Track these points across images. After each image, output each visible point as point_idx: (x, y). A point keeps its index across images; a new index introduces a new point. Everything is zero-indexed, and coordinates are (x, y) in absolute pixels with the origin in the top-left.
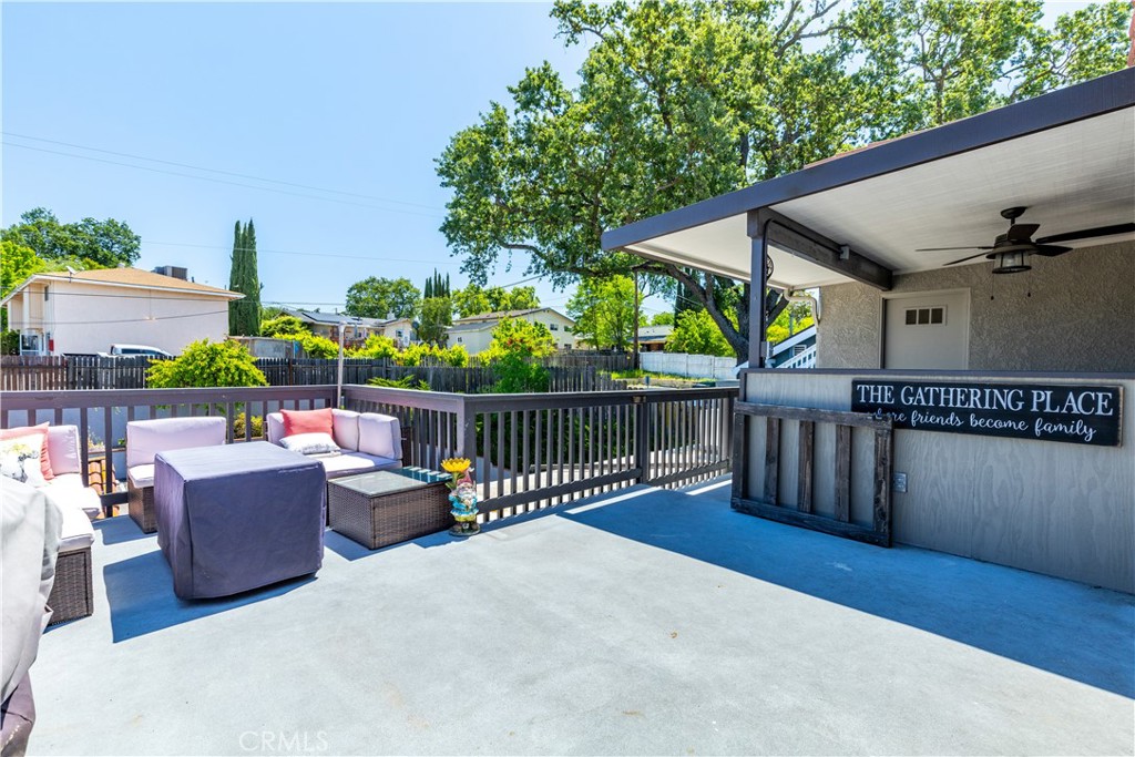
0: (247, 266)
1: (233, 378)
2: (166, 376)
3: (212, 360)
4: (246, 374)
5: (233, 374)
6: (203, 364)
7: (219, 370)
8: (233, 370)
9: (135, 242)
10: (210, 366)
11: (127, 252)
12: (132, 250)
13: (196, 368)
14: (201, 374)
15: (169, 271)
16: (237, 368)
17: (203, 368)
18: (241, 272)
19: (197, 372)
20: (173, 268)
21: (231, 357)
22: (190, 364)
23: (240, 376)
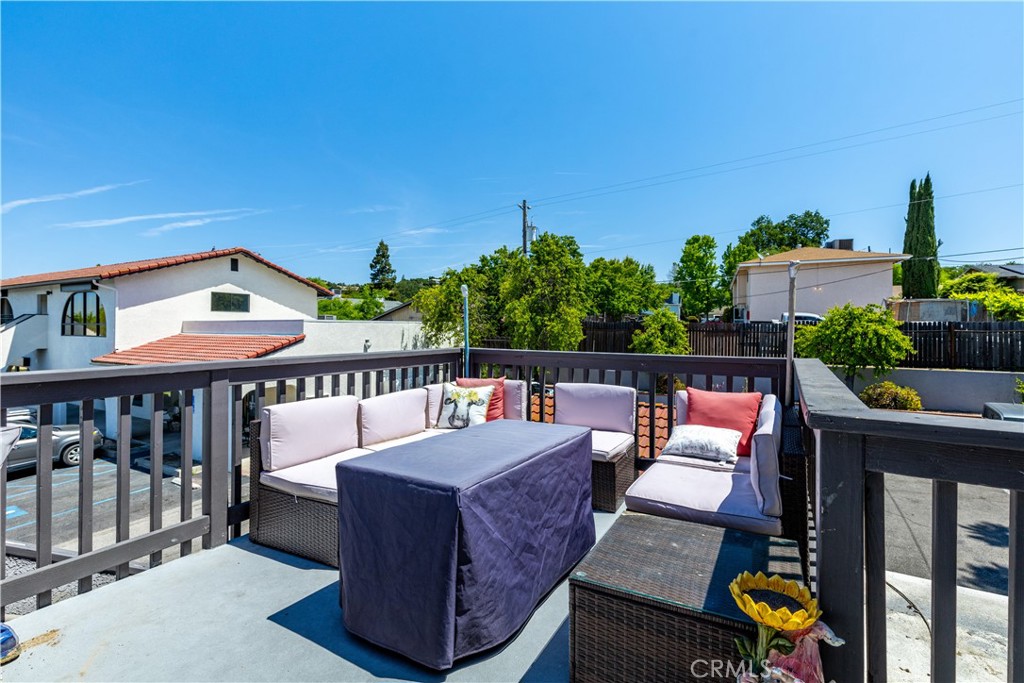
0: (922, 224)
1: (870, 343)
2: (807, 340)
3: (850, 324)
4: (887, 340)
5: (871, 340)
6: (839, 329)
7: (856, 335)
8: (871, 336)
9: (825, 226)
10: (846, 330)
11: (818, 235)
12: (822, 233)
13: (833, 333)
14: (838, 338)
15: (837, 244)
16: (876, 333)
17: (840, 333)
18: (915, 232)
19: (834, 337)
20: (841, 241)
21: (870, 321)
22: (828, 329)
23: (879, 342)
